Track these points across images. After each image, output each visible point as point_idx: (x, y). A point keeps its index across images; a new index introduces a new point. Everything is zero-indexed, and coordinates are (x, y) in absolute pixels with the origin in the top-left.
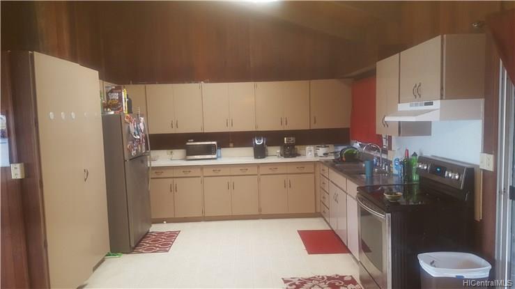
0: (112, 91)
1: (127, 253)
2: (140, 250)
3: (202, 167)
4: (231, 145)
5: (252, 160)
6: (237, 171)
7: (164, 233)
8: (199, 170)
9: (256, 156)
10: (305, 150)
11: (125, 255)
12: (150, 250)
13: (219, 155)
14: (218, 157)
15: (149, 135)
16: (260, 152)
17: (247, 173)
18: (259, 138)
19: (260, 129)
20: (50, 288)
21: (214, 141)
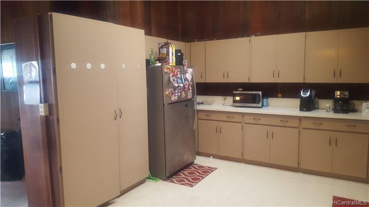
0: (162, 47)
1: (164, 180)
2: (174, 180)
3: (243, 114)
4: (280, 95)
5: (297, 112)
6: (277, 122)
7: (204, 167)
8: (241, 116)
9: (301, 109)
10: (362, 105)
11: (162, 180)
12: (181, 182)
13: (265, 104)
14: (263, 106)
15: (196, 83)
16: (307, 105)
17: (287, 124)
18: (305, 91)
19: (308, 81)
20: (64, 206)
21: (260, 91)
